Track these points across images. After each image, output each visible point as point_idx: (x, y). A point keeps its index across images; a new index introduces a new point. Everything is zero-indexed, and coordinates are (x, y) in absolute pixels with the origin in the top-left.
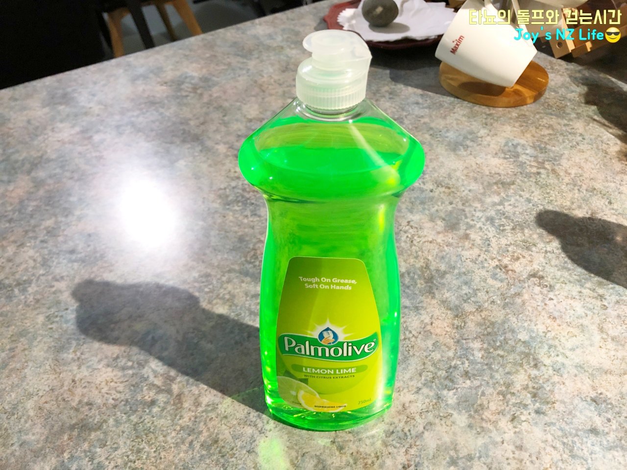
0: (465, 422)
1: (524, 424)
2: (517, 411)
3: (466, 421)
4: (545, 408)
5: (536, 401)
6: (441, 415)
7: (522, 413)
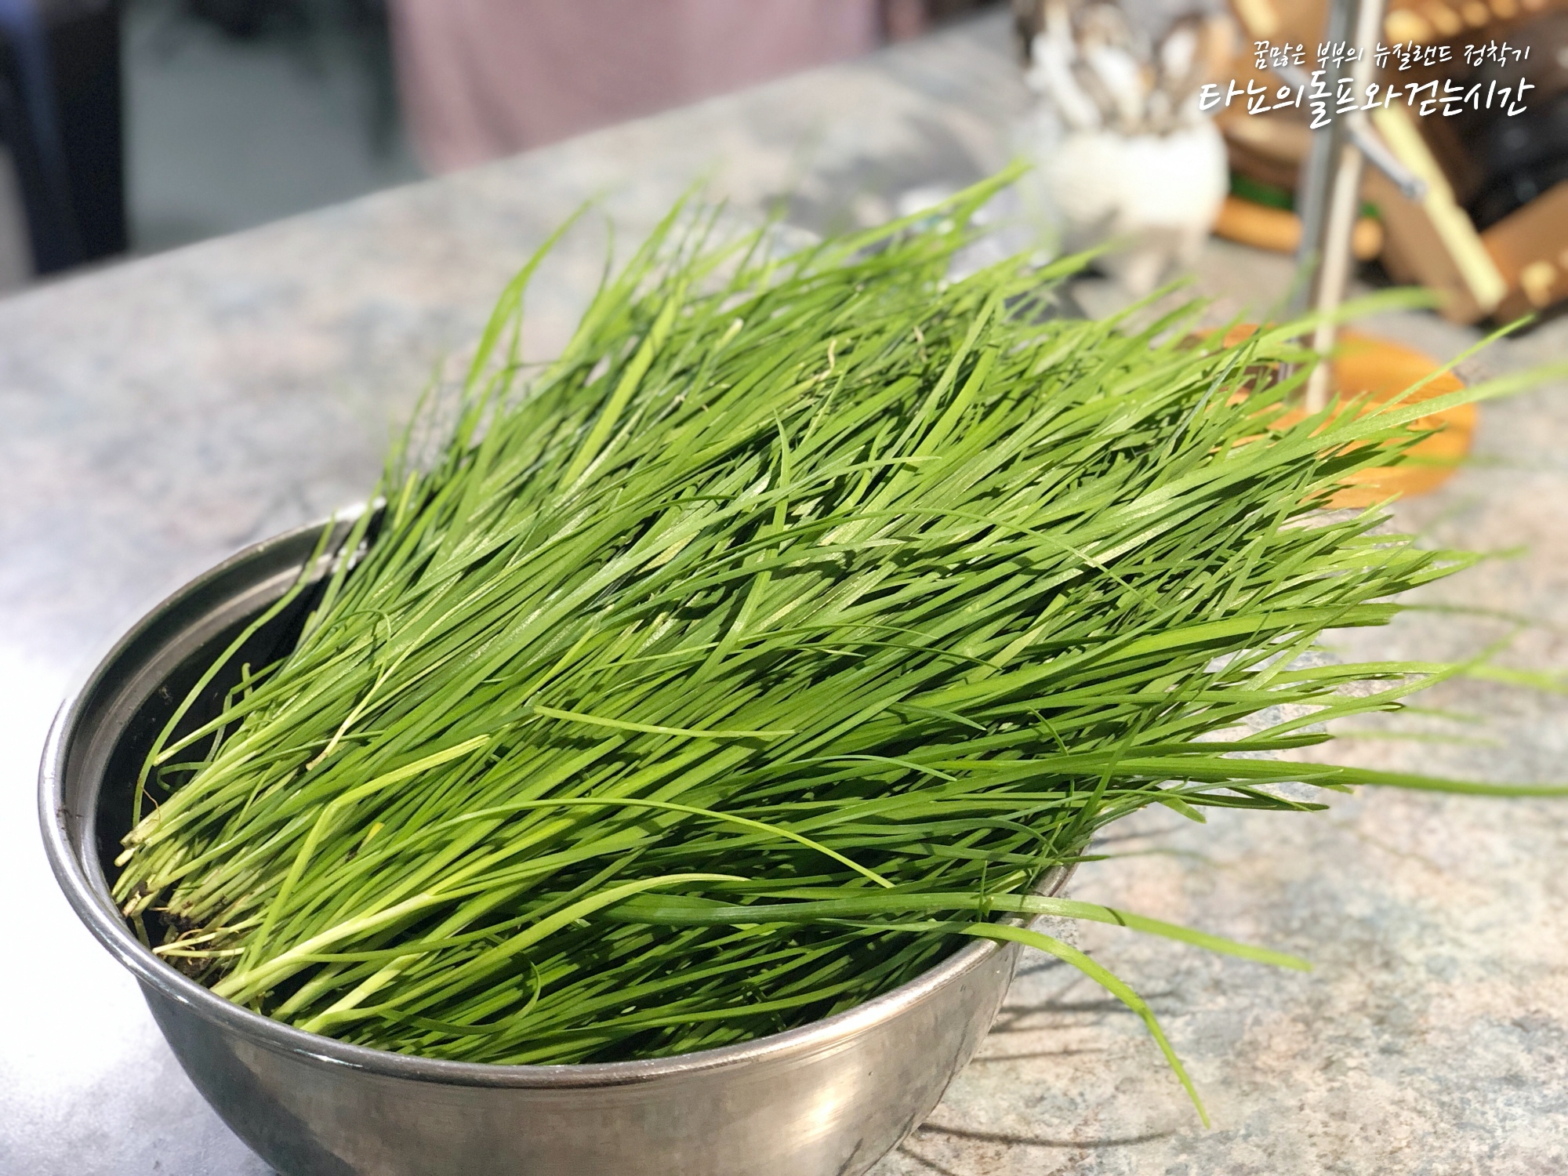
0: (1213, 1075)
1: (1351, 1073)
2: (1337, 1050)
3: (1217, 1073)
4: (1401, 1042)
5: (1383, 1031)
6: (1157, 1063)
7: (1348, 1055)
